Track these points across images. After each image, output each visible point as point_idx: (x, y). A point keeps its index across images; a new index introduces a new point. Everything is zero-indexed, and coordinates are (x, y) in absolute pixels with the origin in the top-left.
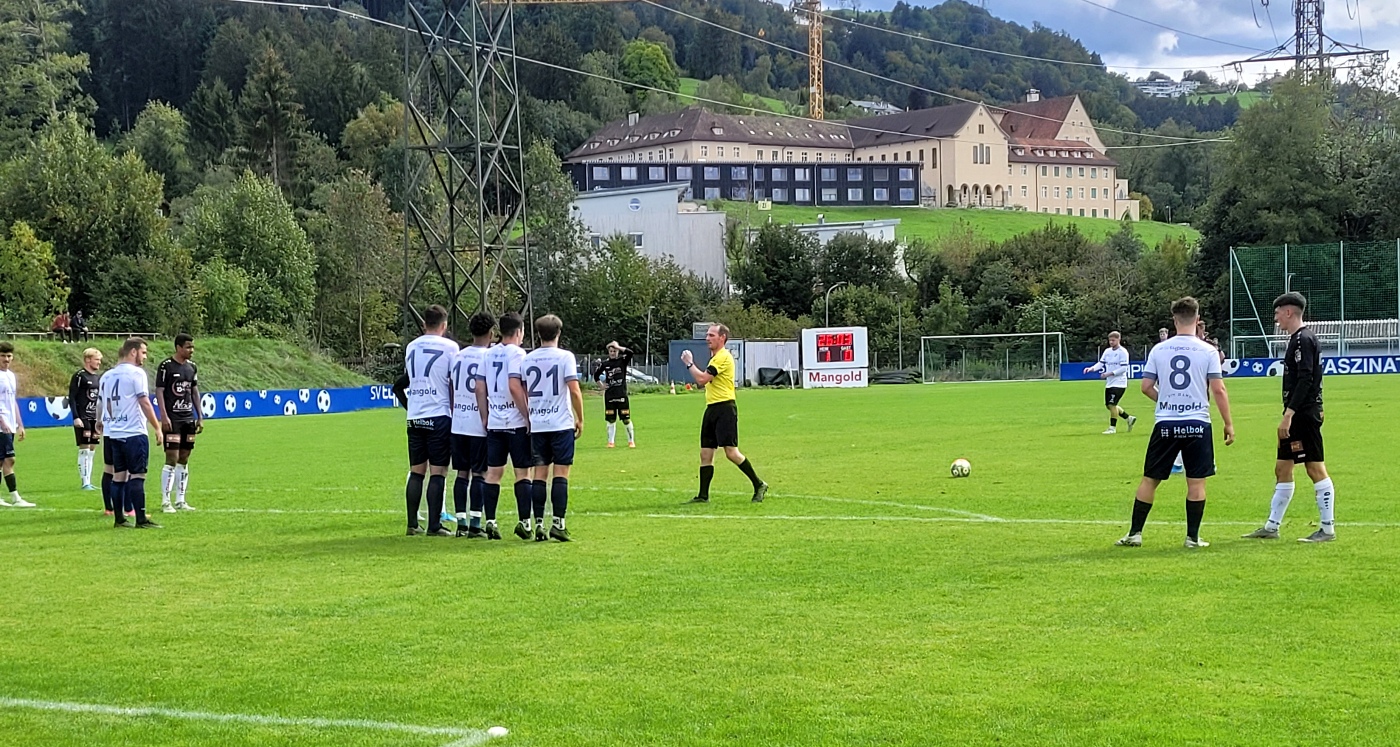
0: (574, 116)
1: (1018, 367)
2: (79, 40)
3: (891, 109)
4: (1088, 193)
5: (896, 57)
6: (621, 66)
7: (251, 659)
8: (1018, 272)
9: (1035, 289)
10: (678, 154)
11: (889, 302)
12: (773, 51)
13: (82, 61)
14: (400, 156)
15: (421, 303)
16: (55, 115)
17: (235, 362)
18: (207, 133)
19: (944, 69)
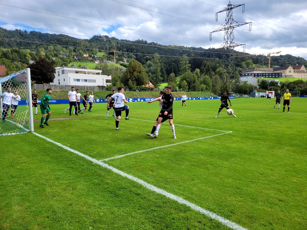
0: (241, 69)
1: (294, 96)
2: (190, 63)
3: (279, 67)
4: (304, 76)
5: (280, 61)
6: (246, 63)
7: (205, 123)
8: (294, 85)
9: (296, 87)
10: (252, 72)
11: (277, 88)
12: (264, 61)
13: (190, 65)
14: (221, 73)
15: (223, 88)
16: (187, 70)
17: (204, 94)
18: (202, 72)
19: (286, 62)
